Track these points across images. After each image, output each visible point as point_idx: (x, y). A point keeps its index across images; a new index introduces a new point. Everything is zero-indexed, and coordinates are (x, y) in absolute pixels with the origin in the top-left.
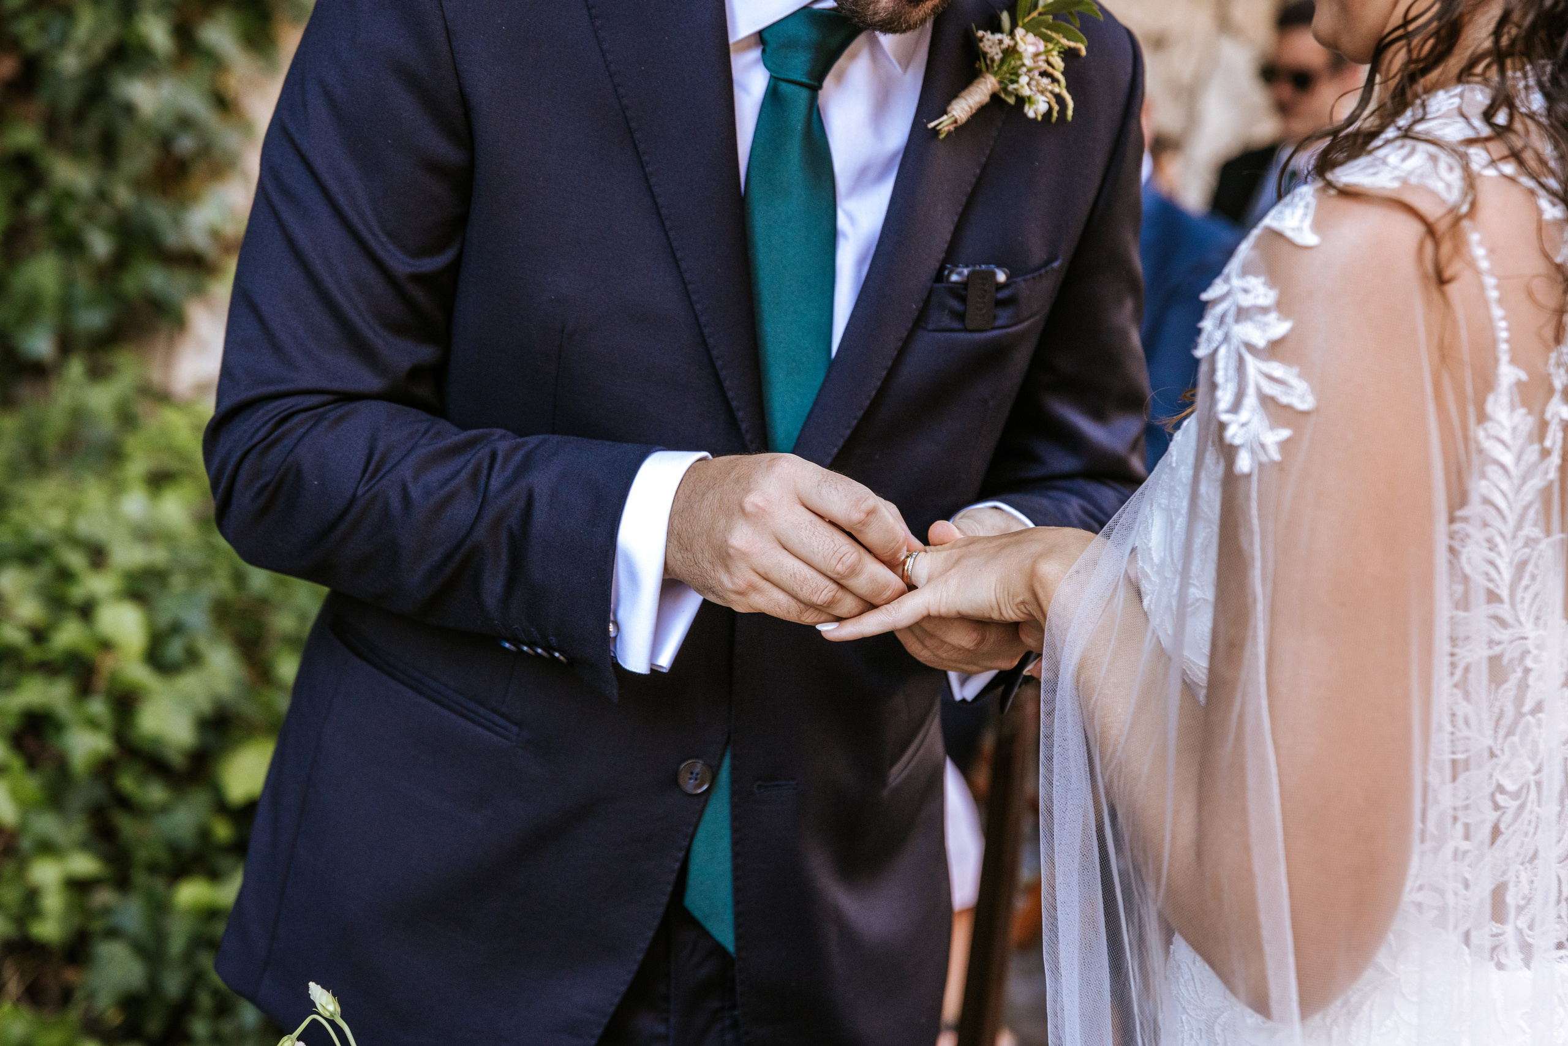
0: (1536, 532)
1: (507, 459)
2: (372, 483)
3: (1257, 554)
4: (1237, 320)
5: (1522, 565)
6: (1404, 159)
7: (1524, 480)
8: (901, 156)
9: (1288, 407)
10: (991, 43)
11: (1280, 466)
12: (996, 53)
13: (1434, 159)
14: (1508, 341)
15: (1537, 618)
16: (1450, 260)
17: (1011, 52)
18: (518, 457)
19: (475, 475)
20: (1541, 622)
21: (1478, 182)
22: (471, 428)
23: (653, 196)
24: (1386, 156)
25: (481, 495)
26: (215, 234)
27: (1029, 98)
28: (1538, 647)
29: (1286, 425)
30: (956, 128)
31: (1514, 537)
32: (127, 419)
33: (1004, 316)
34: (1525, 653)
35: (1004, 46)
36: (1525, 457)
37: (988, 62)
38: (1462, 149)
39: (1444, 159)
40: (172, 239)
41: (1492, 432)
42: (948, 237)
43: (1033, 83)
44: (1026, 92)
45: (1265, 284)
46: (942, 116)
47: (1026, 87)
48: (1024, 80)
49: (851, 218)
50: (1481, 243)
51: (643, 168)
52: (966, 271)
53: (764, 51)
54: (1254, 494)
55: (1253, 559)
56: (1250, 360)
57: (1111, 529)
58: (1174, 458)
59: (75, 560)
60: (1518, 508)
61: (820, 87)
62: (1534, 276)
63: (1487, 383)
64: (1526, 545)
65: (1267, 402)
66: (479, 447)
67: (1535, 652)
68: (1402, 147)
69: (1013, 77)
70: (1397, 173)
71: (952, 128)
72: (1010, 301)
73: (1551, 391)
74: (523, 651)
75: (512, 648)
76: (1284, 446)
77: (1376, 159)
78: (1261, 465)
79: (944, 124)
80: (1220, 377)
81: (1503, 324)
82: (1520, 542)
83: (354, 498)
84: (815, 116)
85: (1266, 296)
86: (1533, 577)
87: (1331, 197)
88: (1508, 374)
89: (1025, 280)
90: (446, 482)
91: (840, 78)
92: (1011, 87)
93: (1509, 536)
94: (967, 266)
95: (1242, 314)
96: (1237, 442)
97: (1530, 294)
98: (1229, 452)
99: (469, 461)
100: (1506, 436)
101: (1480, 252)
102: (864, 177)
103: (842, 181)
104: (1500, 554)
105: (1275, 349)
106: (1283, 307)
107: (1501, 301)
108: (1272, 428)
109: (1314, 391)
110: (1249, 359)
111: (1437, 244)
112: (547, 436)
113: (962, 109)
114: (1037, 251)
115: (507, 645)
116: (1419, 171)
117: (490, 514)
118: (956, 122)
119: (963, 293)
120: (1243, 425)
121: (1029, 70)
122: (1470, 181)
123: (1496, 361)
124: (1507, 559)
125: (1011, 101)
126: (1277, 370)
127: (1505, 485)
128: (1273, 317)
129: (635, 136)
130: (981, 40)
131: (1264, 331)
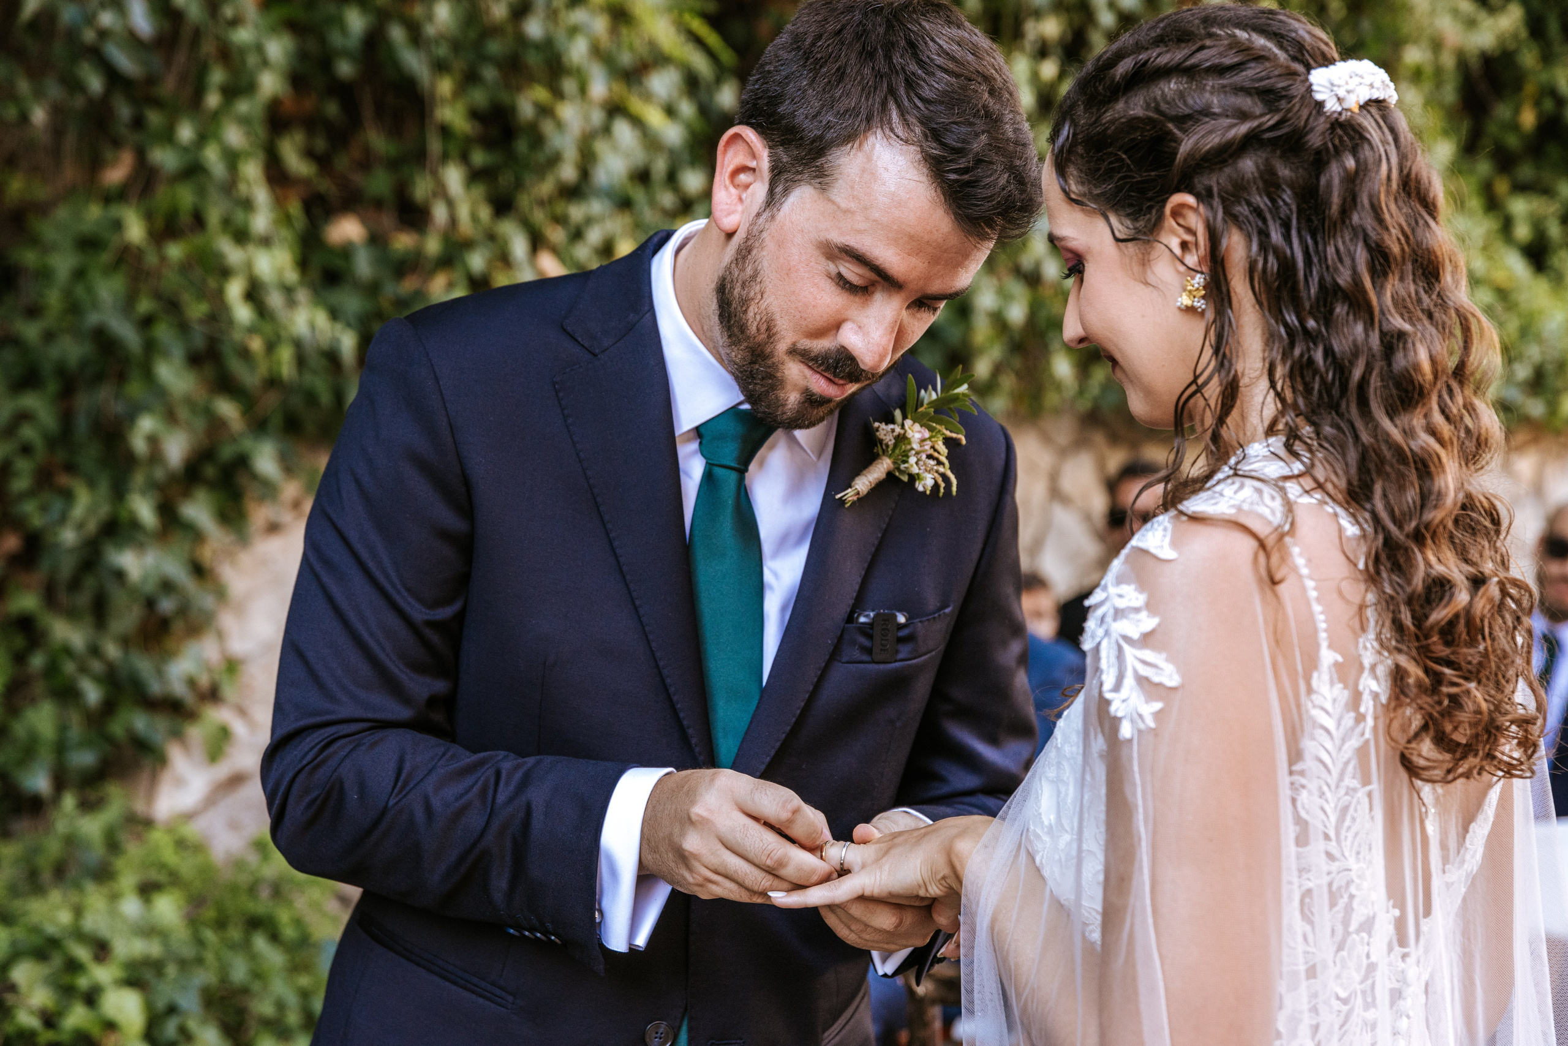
0: (1355, 783)
1: (510, 776)
2: (400, 796)
3: (1140, 803)
4: (1115, 619)
5: (1344, 810)
6: (1236, 492)
7: (1343, 741)
8: (813, 526)
9: (1159, 685)
10: (885, 432)
11: (1154, 732)
12: (889, 440)
13: (1259, 491)
14: (1326, 631)
15: (1358, 853)
16: (1279, 567)
17: (902, 439)
18: (518, 775)
19: (484, 792)
20: (1361, 856)
21: (1295, 507)
22: (480, 752)
23: (616, 557)
24: (1222, 490)
25: (490, 806)
26: (192, 683)
27: (918, 474)
28: (1359, 877)
29: (1159, 698)
30: (858, 499)
31: (1337, 787)
32: (113, 845)
33: (904, 651)
34: (1349, 883)
35: (895, 434)
36: (1343, 723)
37: (884, 447)
38: (1281, 484)
39: (1267, 491)
40: (155, 688)
41: (1317, 703)
42: (857, 587)
43: (921, 463)
44: (915, 470)
45: (1136, 590)
46: (847, 489)
47: (915, 466)
48: (913, 460)
49: (776, 574)
50: (1301, 555)
51: (608, 534)
52: (872, 614)
53: (701, 443)
54: (1135, 755)
55: (1136, 806)
56: (1128, 649)
57: (1006, 813)
58: (1059, 741)
59: (82, 953)
60: (1340, 766)
61: (746, 470)
62: (1343, 579)
63: (1312, 663)
64: (1347, 794)
65: (1142, 681)
66: (486, 767)
67: (1357, 880)
68: (1233, 483)
69: (904, 458)
70: (1232, 502)
71: (855, 498)
72: (910, 639)
73: (1361, 668)
74: (525, 935)
75: (517, 934)
76: (1158, 715)
77: (1215, 492)
78: (1140, 731)
79: (849, 495)
80: (1103, 664)
81: (1322, 617)
82: (1342, 791)
83: (385, 810)
84: (743, 493)
85: (1137, 599)
86: (1354, 819)
87: (1183, 522)
88: (1328, 657)
89: (921, 622)
90: (462, 795)
91: (761, 464)
92: (903, 466)
93: (1333, 786)
94: (873, 611)
95: (1119, 614)
96: (1119, 714)
97: (1340, 593)
98: (1114, 723)
99: (479, 778)
100: (1328, 706)
101: (1300, 561)
102: (784, 542)
103: (767, 547)
104: (1327, 800)
105: (1147, 640)
106: (1151, 607)
107: (1318, 600)
108: (1147, 702)
109: (1178, 671)
110: (1126, 647)
111: (1268, 556)
112: (542, 757)
113: (863, 484)
114: (932, 601)
115: (512, 931)
116: (1249, 500)
117: (496, 823)
118: (858, 493)
119: (871, 632)
120: (1124, 701)
121: (917, 453)
122: (1289, 507)
123: (1317, 646)
124: (1332, 805)
125: (905, 478)
126: (1148, 655)
127: (1329, 745)
128: (1144, 615)
129: (601, 509)
130: (877, 430)
131: (1137, 626)
